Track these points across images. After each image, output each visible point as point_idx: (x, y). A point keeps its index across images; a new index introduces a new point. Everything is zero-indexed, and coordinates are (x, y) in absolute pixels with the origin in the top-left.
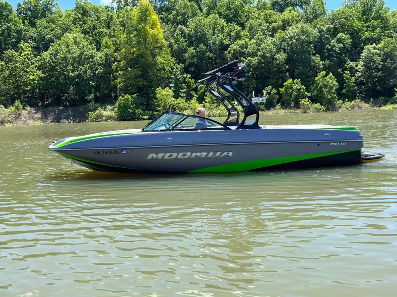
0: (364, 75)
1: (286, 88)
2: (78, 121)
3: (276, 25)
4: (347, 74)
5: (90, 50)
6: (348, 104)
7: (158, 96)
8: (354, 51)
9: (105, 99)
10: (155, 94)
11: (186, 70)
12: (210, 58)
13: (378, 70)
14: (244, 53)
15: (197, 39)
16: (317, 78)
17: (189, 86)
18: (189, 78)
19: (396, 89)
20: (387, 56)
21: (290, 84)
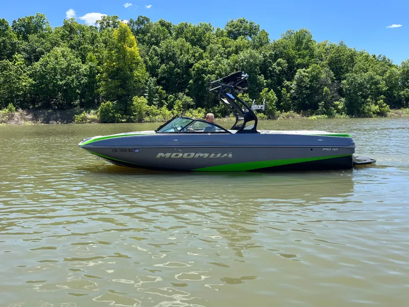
0: (296, 92)
2: (65, 122)
3: (230, 49)
4: (284, 91)
5: (76, 63)
6: (284, 114)
7: (134, 103)
8: (289, 73)
9: (89, 105)
10: (132, 101)
11: (158, 83)
12: (178, 74)
13: (307, 89)
14: (205, 71)
15: (167, 57)
16: (261, 93)
17: (160, 96)
18: (161, 89)
19: (320, 104)
20: (315, 78)
21: (241, 97)
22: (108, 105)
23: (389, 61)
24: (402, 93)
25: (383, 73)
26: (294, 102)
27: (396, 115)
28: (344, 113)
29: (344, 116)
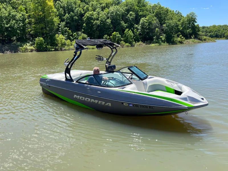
0: (141, 31)
1: (113, 36)
2: (14, 52)
3: (103, 5)
4: (135, 30)
10: (55, 37)
12: (76, 20)
13: (147, 29)
14: (92, 18)
16: (125, 32)
17: (68, 34)
18: (68, 29)
19: (154, 38)
20: (150, 23)
21: (115, 34)
22: (42, 41)
23: (181, 14)
25: (179, 21)
26: (140, 37)
27: (188, 43)
28: (165, 42)
29: (166, 44)
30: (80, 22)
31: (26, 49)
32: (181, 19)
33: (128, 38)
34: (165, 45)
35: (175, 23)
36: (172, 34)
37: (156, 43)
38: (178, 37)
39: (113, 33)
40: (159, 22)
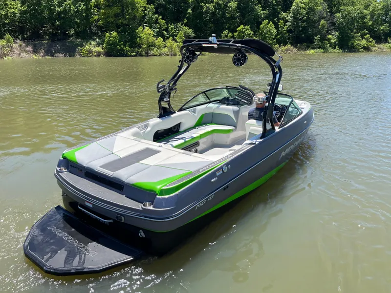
0: (293, 24)
1: (239, 33)
4: (281, 23)
6: (284, 48)
7: (142, 35)
10: (138, 33)
13: (304, 22)
16: (262, 26)
17: (160, 27)
18: (161, 19)
19: (315, 38)
20: (311, 10)
21: (242, 29)
22: (116, 36)
24: (382, 28)
25: (366, 7)
26: (289, 35)
27: (380, 50)
28: (337, 47)
29: (337, 50)
30: (182, 5)
31: (90, 51)
32: (370, 5)
33: (265, 38)
34: (334, 52)
35: (359, 11)
36: (352, 32)
37: (319, 48)
38: (362, 39)
39: (239, 26)
40: (328, 9)
